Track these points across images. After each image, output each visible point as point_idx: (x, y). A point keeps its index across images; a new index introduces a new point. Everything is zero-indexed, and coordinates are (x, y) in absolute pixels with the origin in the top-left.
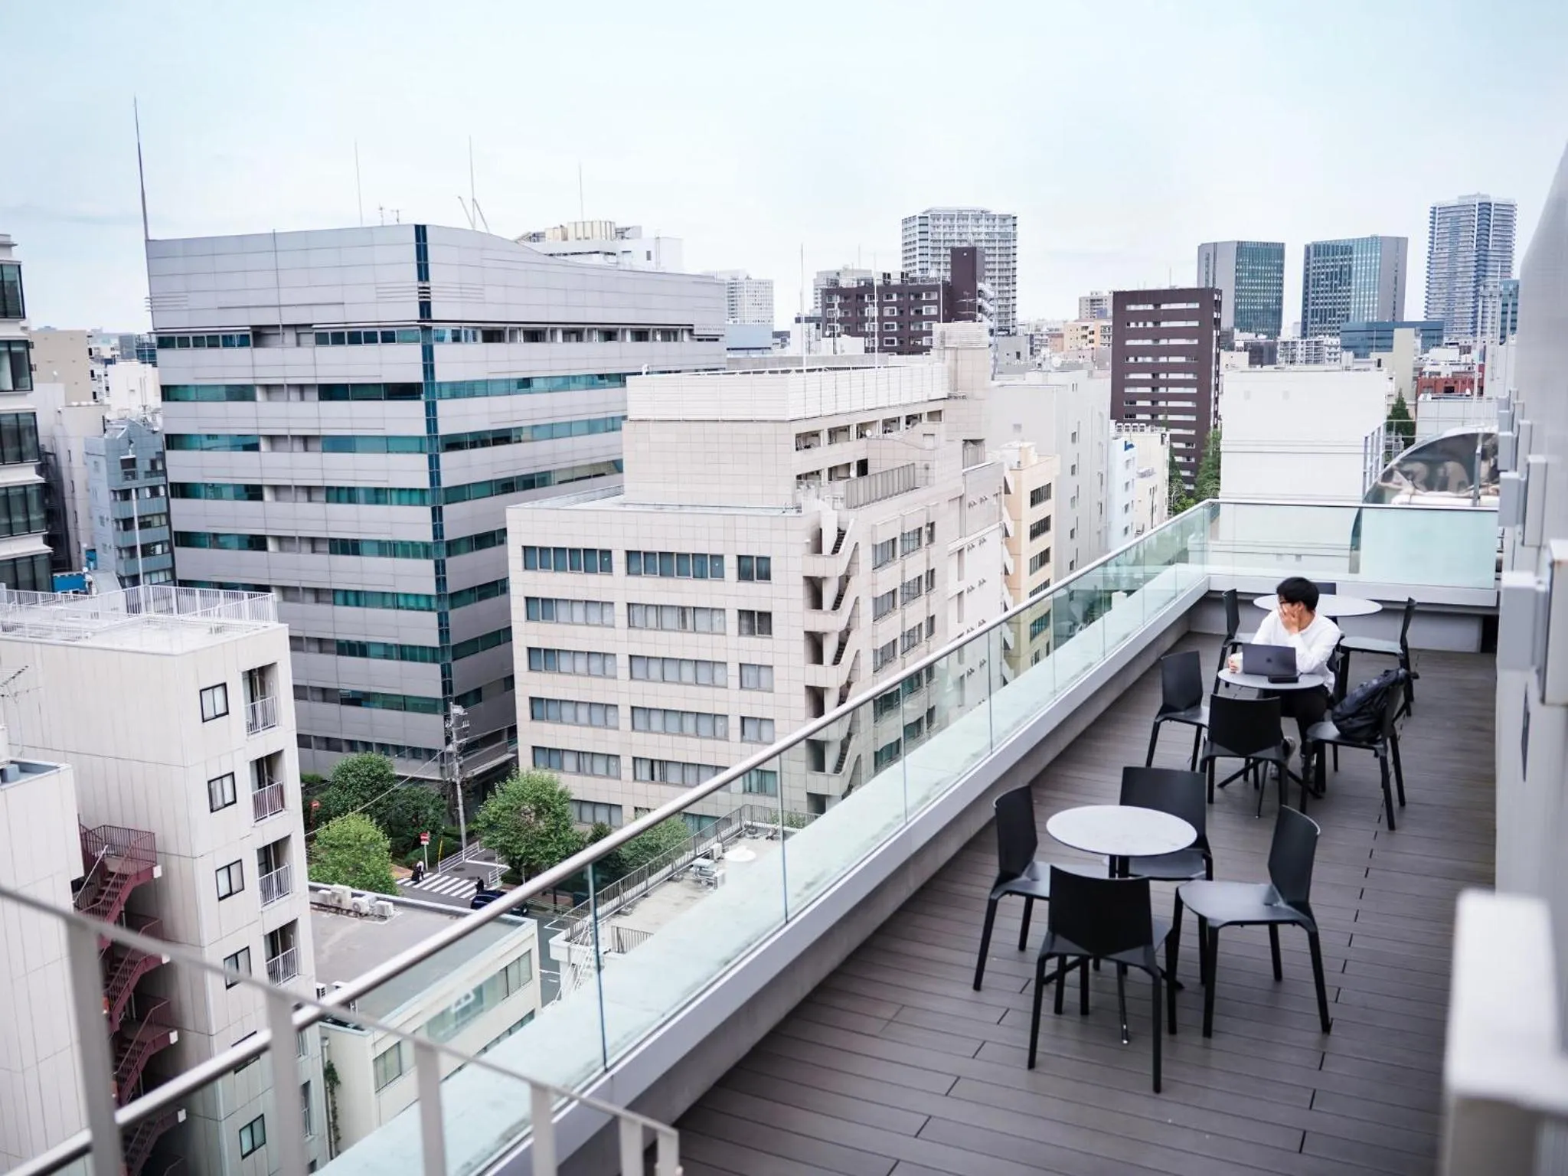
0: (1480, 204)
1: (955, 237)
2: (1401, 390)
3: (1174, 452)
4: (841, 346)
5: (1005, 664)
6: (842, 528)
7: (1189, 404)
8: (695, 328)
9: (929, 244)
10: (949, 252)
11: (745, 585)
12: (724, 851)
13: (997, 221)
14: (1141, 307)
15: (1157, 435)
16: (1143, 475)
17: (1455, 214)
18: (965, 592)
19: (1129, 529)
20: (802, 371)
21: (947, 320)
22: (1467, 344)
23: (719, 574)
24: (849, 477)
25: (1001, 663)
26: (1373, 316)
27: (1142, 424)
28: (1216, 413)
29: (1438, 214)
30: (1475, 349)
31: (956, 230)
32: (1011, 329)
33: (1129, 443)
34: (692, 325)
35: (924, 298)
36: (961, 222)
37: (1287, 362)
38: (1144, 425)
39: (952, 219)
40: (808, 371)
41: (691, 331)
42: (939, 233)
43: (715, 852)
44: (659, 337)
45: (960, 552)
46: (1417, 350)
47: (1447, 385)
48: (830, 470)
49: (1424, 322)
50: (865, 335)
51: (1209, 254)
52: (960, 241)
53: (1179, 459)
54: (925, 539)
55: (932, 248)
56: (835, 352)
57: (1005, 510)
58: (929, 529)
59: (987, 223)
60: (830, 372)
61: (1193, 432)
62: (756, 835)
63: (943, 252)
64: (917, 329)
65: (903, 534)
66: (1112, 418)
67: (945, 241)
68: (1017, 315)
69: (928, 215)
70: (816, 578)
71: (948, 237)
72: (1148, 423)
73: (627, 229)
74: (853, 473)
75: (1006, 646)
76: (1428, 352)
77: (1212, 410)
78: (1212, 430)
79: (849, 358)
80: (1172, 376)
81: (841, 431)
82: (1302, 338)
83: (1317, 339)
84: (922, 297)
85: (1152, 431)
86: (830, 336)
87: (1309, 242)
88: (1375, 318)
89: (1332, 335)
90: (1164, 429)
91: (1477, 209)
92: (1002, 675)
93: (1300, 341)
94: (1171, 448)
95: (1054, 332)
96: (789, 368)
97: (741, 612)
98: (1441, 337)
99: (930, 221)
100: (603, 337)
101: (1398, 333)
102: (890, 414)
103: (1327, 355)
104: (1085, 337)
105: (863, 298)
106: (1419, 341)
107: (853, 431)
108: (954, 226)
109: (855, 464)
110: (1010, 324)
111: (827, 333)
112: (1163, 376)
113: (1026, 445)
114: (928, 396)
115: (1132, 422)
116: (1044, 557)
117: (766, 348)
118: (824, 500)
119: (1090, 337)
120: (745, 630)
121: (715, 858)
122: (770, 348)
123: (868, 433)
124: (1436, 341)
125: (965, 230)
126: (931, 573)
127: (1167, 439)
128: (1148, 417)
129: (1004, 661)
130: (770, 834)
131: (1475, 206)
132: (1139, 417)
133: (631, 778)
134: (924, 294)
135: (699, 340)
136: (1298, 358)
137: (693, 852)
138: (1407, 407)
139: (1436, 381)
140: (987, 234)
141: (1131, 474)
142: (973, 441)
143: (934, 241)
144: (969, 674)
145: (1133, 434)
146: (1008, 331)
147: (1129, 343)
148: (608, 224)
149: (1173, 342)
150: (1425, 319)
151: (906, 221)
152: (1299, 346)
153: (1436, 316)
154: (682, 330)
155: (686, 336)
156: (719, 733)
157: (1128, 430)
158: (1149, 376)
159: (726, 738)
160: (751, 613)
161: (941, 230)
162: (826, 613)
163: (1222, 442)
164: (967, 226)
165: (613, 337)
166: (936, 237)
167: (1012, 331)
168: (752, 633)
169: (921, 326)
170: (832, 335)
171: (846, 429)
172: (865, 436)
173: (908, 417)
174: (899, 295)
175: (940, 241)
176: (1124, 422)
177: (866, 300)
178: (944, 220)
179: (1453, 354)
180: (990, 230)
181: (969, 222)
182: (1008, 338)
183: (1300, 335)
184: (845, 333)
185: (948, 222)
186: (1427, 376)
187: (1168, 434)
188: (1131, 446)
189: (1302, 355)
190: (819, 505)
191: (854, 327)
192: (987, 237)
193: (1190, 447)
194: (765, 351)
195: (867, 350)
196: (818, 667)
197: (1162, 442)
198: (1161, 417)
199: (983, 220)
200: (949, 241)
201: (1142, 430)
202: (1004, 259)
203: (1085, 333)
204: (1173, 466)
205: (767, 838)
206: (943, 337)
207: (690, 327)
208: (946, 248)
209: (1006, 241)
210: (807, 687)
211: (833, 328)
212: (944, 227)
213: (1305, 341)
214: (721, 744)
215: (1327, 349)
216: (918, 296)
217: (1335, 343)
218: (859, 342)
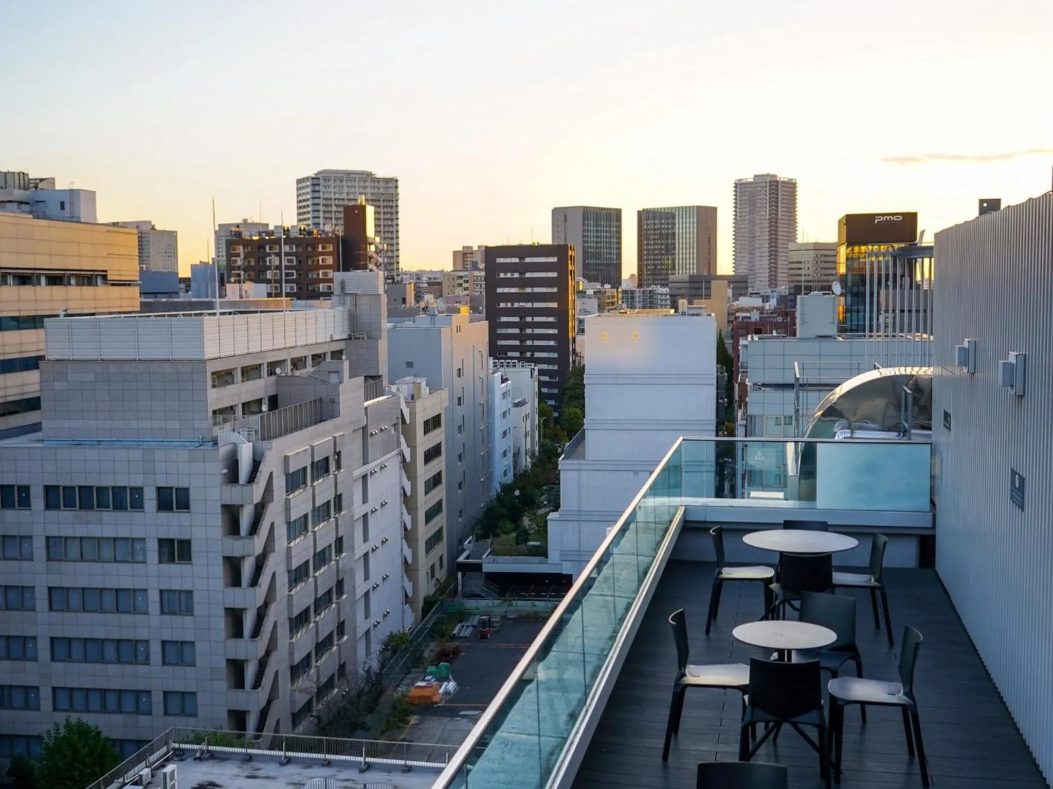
0: (770, 182)
1: (344, 196)
2: (720, 331)
3: (541, 384)
4: (246, 291)
5: (405, 578)
6: (257, 459)
7: (552, 343)
8: (108, 273)
9: (321, 201)
10: (342, 209)
11: (164, 515)
12: (153, 776)
13: (381, 184)
14: (508, 260)
15: (526, 371)
16: (517, 405)
17: (751, 189)
18: (370, 513)
19: (508, 452)
20: (215, 314)
21: (346, 269)
22: (767, 294)
23: (138, 505)
24: (261, 411)
25: (402, 577)
26: (693, 270)
27: (514, 361)
28: (574, 350)
29: (741, 187)
30: (773, 297)
31: (346, 190)
32: (396, 277)
33: (504, 377)
34: (106, 271)
35: (320, 249)
36: (349, 183)
37: (628, 307)
38: (516, 361)
39: (341, 181)
40: (222, 314)
41: (104, 277)
42: (330, 193)
43: (144, 778)
44: (73, 281)
45: (365, 477)
46: (729, 298)
47: (757, 327)
48: (243, 404)
49: (733, 276)
50: (268, 282)
51: (561, 216)
52: (349, 200)
53: (545, 390)
54: (332, 466)
55: (324, 205)
56: (241, 297)
57: (402, 439)
58: (336, 457)
59: (372, 184)
60: (239, 315)
61: (556, 367)
62: (183, 757)
63: (334, 209)
64: (315, 276)
65: (313, 463)
66: (490, 356)
67: (335, 199)
68: (401, 266)
69: (320, 176)
70: (233, 506)
71: (337, 196)
72: (519, 359)
73: (41, 180)
74: (265, 408)
75: (406, 562)
76: (738, 300)
77: (571, 349)
78: (571, 365)
79: (255, 302)
80: (537, 319)
81: (252, 369)
82: (638, 287)
83: (650, 289)
84: (318, 247)
85: (523, 366)
86: (235, 282)
87: (641, 209)
88: (695, 271)
89: (663, 285)
90: (533, 364)
91: (768, 185)
92: (403, 588)
93: (638, 290)
94: (539, 381)
95: (432, 281)
96: (203, 312)
97: (161, 542)
98: (747, 288)
99: (321, 182)
100: (17, 282)
101: (714, 283)
102: (296, 354)
103: (659, 302)
104: (460, 285)
105: (264, 248)
106: (730, 292)
107: (265, 370)
108: (343, 187)
109: (267, 399)
110: (395, 273)
111: (232, 280)
112: (529, 319)
113: (418, 380)
114: (331, 336)
115: (505, 359)
116: (436, 481)
117: (173, 293)
118: (239, 433)
119: (465, 285)
120: (165, 558)
121: (144, 783)
122: (176, 293)
123: (278, 371)
124: (743, 291)
125: (352, 190)
126: (338, 498)
127: (536, 373)
128: (517, 354)
129: (404, 574)
130: (198, 755)
131: (766, 183)
132: (510, 354)
133: (51, 707)
134: (320, 246)
135: (113, 285)
136: (637, 305)
137: (121, 780)
138: (726, 346)
139: (748, 324)
140: (373, 194)
141: (506, 404)
142: (372, 377)
143: (326, 199)
144: (374, 588)
145: (507, 370)
146: (393, 279)
147: (499, 290)
148: (21, 175)
149: (536, 290)
150: (734, 273)
151: (299, 181)
152: (637, 294)
153: (743, 271)
154: (97, 275)
155: (99, 281)
156: (141, 657)
157: (503, 366)
158: (517, 319)
159: (147, 662)
160: (171, 541)
161: (332, 189)
162: (243, 538)
163: (585, 376)
164: (355, 187)
165: (27, 281)
166: (327, 196)
167: (396, 278)
168: (172, 560)
169: (318, 275)
170: (239, 282)
171: (258, 367)
172: (275, 373)
173: (313, 356)
174: (297, 246)
175: (331, 199)
176: (499, 359)
177: (267, 250)
178: (335, 181)
179: (757, 302)
180: (376, 191)
181: (357, 183)
182: (394, 286)
183: (636, 285)
184: (249, 280)
185: (338, 183)
186: (740, 319)
187: (536, 369)
188: (507, 380)
189: (639, 302)
190: (235, 437)
191: (257, 274)
192: (373, 198)
193: (553, 380)
194: (172, 295)
195: (269, 295)
196: (237, 589)
197: (532, 377)
198: (528, 354)
199: (369, 182)
200: (339, 199)
201: (514, 366)
202: (388, 216)
203: (461, 281)
204: (542, 397)
205: (195, 759)
206: (343, 283)
207: (104, 273)
208: (337, 206)
209: (389, 201)
210: (227, 609)
211: (239, 275)
212: (335, 187)
213: (641, 290)
214: (142, 669)
215: (659, 297)
216: (314, 247)
217: (665, 292)
218: (263, 288)
